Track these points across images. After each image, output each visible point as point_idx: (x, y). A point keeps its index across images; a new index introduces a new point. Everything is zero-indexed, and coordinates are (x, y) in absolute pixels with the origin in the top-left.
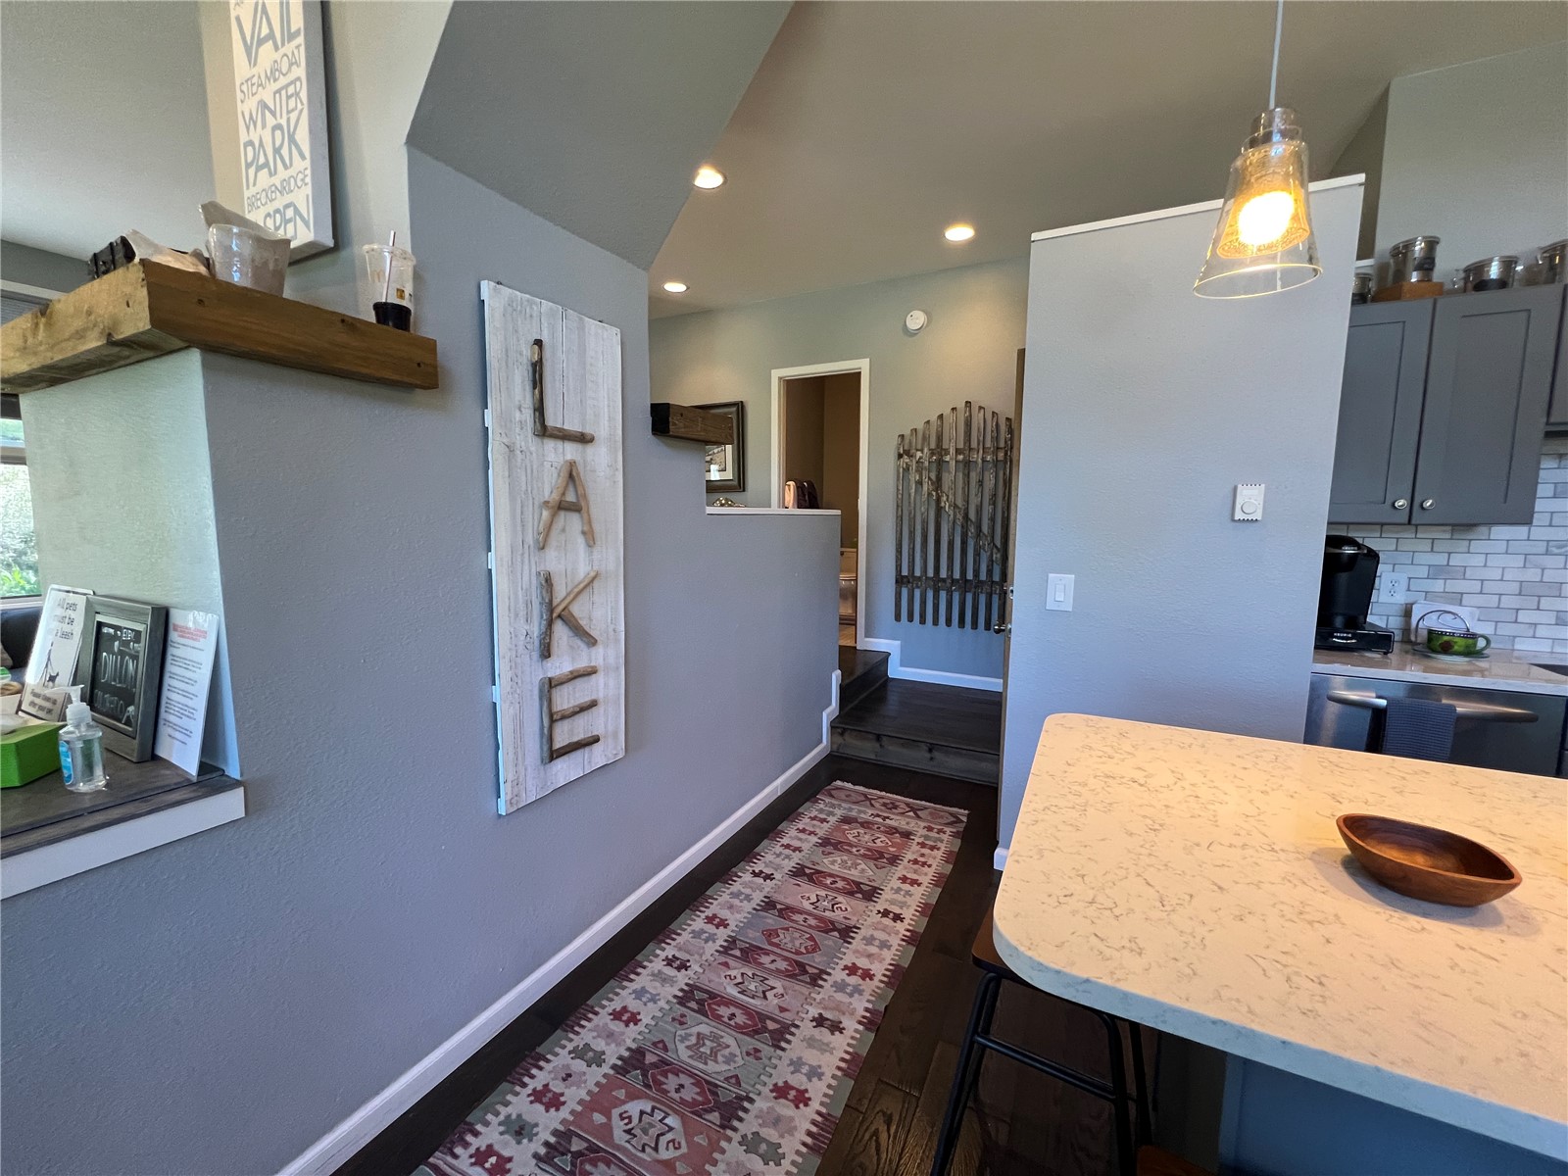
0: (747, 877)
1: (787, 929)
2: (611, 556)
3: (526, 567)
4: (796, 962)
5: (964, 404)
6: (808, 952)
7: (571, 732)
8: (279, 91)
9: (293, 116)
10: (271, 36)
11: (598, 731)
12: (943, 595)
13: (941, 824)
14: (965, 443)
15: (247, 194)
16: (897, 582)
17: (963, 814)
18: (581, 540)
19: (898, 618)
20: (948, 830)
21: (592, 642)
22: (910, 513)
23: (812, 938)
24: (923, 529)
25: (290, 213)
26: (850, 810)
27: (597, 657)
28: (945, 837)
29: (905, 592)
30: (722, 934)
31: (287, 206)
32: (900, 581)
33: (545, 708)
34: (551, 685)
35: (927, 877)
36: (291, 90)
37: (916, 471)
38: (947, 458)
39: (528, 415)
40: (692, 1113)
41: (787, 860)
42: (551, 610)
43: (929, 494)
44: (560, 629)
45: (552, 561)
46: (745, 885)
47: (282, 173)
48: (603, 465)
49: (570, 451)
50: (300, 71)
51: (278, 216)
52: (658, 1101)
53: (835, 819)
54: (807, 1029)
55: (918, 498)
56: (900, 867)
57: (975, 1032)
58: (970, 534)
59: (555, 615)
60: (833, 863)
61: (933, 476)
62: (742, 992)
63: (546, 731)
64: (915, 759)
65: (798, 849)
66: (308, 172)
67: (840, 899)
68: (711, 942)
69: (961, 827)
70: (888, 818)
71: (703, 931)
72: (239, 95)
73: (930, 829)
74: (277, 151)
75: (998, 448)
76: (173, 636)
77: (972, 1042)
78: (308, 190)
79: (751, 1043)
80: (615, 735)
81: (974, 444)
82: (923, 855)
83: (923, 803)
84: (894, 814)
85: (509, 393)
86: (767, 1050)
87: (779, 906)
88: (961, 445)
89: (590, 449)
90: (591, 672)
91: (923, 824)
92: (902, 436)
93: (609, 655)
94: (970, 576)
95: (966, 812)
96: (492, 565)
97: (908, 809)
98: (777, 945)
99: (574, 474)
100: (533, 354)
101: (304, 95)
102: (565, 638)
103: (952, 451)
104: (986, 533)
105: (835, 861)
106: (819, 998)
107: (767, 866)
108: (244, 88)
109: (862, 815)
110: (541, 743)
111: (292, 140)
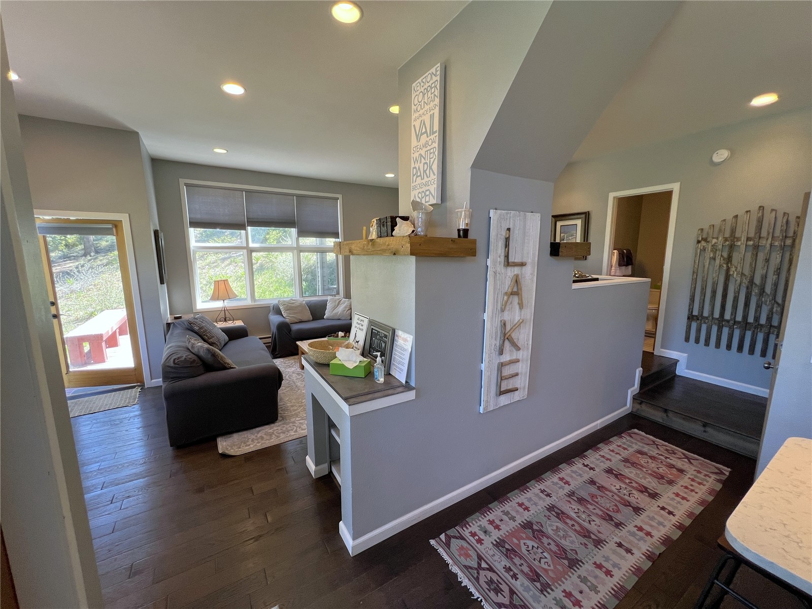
0: (580, 466)
1: (603, 497)
2: (529, 313)
3: (497, 318)
4: (607, 514)
5: (757, 208)
6: (614, 512)
7: (507, 386)
8: (427, 151)
9: (432, 160)
10: (426, 132)
11: (518, 386)
12: (726, 331)
13: (707, 471)
14: (756, 234)
15: (412, 185)
16: (688, 318)
17: (727, 471)
18: (517, 307)
19: (687, 339)
20: (713, 476)
21: (518, 349)
22: (703, 277)
23: (616, 505)
24: (713, 287)
25: (428, 193)
26: (643, 447)
27: (520, 355)
28: (710, 480)
29: (694, 325)
30: (567, 489)
31: (426, 191)
32: (691, 318)
33: (499, 374)
34: (502, 365)
35: (694, 498)
36: (432, 151)
37: (711, 251)
38: (739, 243)
39: (502, 258)
40: (555, 556)
41: (602, 464)
42: (505, 334)
43: (720, 266)
44: (507, 343)
45: (507, 316)
46: (579, 469)
47: (426, 179)
48: (529, 275)
49: (516, 270)
50: (436, 145)
51: (423, 193)
52: (540, 545)
53: (633, 450)
54: (612, 545)
55: (711, 268)
56: (675, 488)
57: (716, 578)
58: (753, 293)
59: (506, 338)
60: (630, 472)
61: (725, 255)
62: (578, 517)
63: (499, 384)
64: (694, 429)
65: (610, 460)
66: (436, 180)
67: (634, 492)
68: (562, 490)
69: (724, 478)
70: (669, 458)
71: (557, 483)
72: (412, 151)
73: (699, 472)
74: (425, 171)
75: (786, 237)
76: (396, 338)
77: (713, 583)
78: (435, 186)
79: (584, 540)
80: (524, 388)
81: (764, 233)
82: (692, 485)
83: (696, 456)
84: (673, 457)
85: (497, 250)
86: (591, 546)
87: (597, 485)
88: (752, 235)
89: (524, 268)
90: (517, 361)
91: (694, 468)
92: (702, 230)
93: (524, 355)
94: (751, 319)
95: (729, 469)
96: (485, 318)
97: (683, 457)
98: (597, 503)
99: (518, 280)
100: (506, 234)
101: (436, 153)
102: (508, 347)
103: (743, 239)
104: (769, 293)
105: (632, 472)
106: (619, 534)
107: (591, 463)
108: (414, 149)
109: (651, 452)
110: (496, 388)
111: (431, 168)
